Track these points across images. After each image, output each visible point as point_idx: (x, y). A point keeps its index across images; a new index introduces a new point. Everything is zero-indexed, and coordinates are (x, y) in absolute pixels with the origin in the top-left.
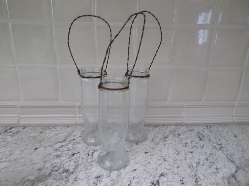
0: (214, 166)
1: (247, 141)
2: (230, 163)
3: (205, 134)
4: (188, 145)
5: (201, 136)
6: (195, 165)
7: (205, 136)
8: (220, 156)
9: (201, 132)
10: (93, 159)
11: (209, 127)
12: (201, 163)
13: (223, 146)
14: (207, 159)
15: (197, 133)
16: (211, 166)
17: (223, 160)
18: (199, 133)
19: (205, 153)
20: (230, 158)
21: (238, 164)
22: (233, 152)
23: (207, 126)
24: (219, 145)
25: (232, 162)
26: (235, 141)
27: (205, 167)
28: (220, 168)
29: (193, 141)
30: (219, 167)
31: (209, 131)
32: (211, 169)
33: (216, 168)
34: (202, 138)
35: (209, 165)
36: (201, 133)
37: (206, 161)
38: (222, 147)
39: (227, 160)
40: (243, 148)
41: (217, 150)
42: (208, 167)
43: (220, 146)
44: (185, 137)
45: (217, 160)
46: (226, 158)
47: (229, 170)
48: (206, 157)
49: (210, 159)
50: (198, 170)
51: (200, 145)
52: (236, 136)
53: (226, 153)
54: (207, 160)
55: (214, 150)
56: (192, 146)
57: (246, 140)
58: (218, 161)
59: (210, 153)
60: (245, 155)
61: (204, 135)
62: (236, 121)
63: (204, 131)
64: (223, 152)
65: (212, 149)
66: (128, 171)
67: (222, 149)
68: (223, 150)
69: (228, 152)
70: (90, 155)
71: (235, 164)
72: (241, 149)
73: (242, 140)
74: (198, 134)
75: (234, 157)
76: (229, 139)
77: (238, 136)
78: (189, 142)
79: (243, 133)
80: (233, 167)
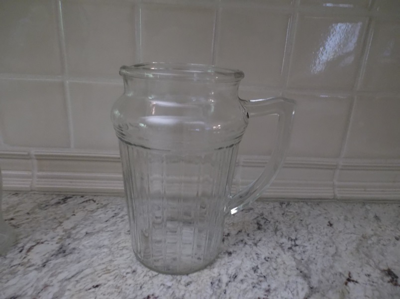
0: (264, 285)
1: (348, 236)
2: (300, 280)
3: (273, 218)
4: (229, 238)
5: (262, 222)
6: (225, 279)
7: (270, 222)
8: (284, 263)
9: (266, 214)
10: (26, 260)
11: (284, 206)
12: (240, 277)
13: (298, 242)
14: (255, 269)
15: (256, 216)
16: (258, 284)
17: (288, 272)
18: (262, 214)
19: (255, 257)
20: (303, 269)
21: (314, 282)
22: (313, 256)
23: (282, 204)
24: (292, 240)
25: (306, 277)
26: (326, 235)
27: (244, 286)
28: (275, 290)
29: (243, 231)
30: (273, 286)
31: (283, 212)
32: (256, 290)
33: (267, 288)
34: (263, 226)
35: (255, 281)
36: (264, 216)
37: (252, 272)
38: (296, 245)
39: (296, 272)
40: (337, 249)
41: (283, 250)
42: (251, 287)
43: (293, 243)
44: (230, 222)
45: (274, 272)
46: (295, 268)
47: (293, 295)
48: (254, 265)
49: (262, 270)
50: (228, 292)
51: (254, 239)
52: (331, 225)
53: (299, 258)
54: (255, 271)
55: (279, 250)
56: (236, 239)
57: (348, 233)
58: (277, 274)
59: (267, 255)
60: (336, 265)
61: (269, 219)
62: (339, 196)
63: (273, 211)
64: (293, 256)
65: (274, 249)
66: (82, 287)
67: (294, 248)
68: (294, 251)
69: (304, 256)
70: (24, 251)
71: (309, 283)
72: (332, 250)
73: (340, 232)
74: (258, 217)
75: (312, 267)
76: (314, 230)
77: (335, 226)
78: (233, 233)
79: (346, 219)
80: (303, 289)
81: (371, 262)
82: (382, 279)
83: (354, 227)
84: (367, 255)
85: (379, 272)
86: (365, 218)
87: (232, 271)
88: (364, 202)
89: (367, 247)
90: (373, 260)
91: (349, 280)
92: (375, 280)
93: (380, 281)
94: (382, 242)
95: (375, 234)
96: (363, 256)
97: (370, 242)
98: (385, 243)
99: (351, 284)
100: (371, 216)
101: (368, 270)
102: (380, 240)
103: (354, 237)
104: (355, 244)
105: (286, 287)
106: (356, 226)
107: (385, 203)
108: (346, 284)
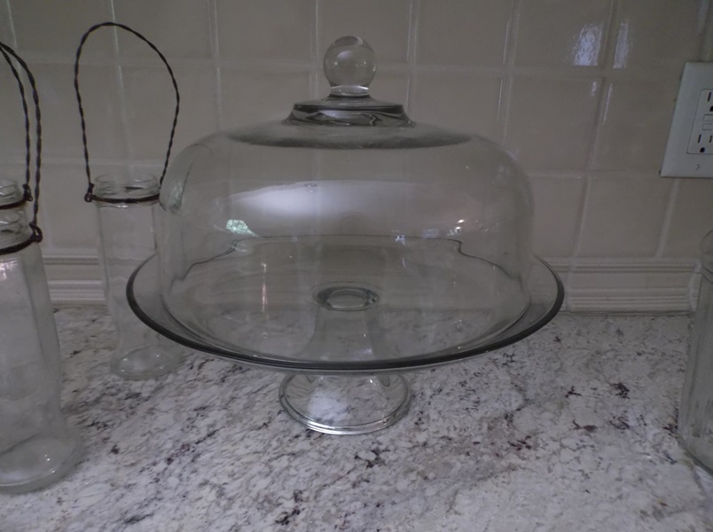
0: (473, 398)
1: (578, 351)
2: (514, 393)
6: (429, 392)
8: (497, 378)
12: (446, 390)
13: (514, 358)
14: (463, 384)
16: (466, 396)
17: (501, 386)
19: (463, 373)
20: (519, 383)
21: (530, 394)
22: (532, 371)
24: (508, 356)
25: (521, 390)
26: (551, 350)
27: (451, 398)
28: (485, 401)
30: (482, 399)
32: (463, 402)
33: (477, 400)
35: (463, 394)
37: (460, 386)
38: (512, 361)
39: (510, 386)
40: (562, 364)
41: (497, 366)
42: (458, 399)
43: (509, 359)
45: (485, 386)
46: (509, 383)
47: (505, 406)
48: (462, 380)
49: (470, 385)
50: (432, 403)
52: (558, 340)
53: (515, 373)
54: (463, 385)
55: (491, 366)
57: (579, 349)
58: (488, 388)
59: (477, 371)
60: (558, 379)
64: (508, 371)
65: (486, 365)
67: (510, 364)
68: (509, 367)
69: (521, 372)
71: (524, 395)
72: (556, 366)
73: (569, 347)
75: (530, 382)
76: (537, 346)
77: (563, 341)
79: (579, 334)
80: (517, 401)
81: (601, 376)
82: (610, 392)
83: (588, 342)
84: (597, 370)
85: (608, 385)
86: (604, 332)
87: (436, 385)
88: (607, 314)
89: (599, 363)
90: (604, 376)
91: (570, 393)
92: (602, 393)
93: (608, 394)
94: (619, 357)
95: (612, 350)
96: (592, 371)
97: (604, 357)
98: (623, 358)
99: (571, 397)
100: (613, 329)
101: (595, 383)
102: (617, 355)
103: (586, 352)
104: (584, 360)
105: (498, 399)
106: (591, 341)
107: (635, 316)
108: (567, 396)
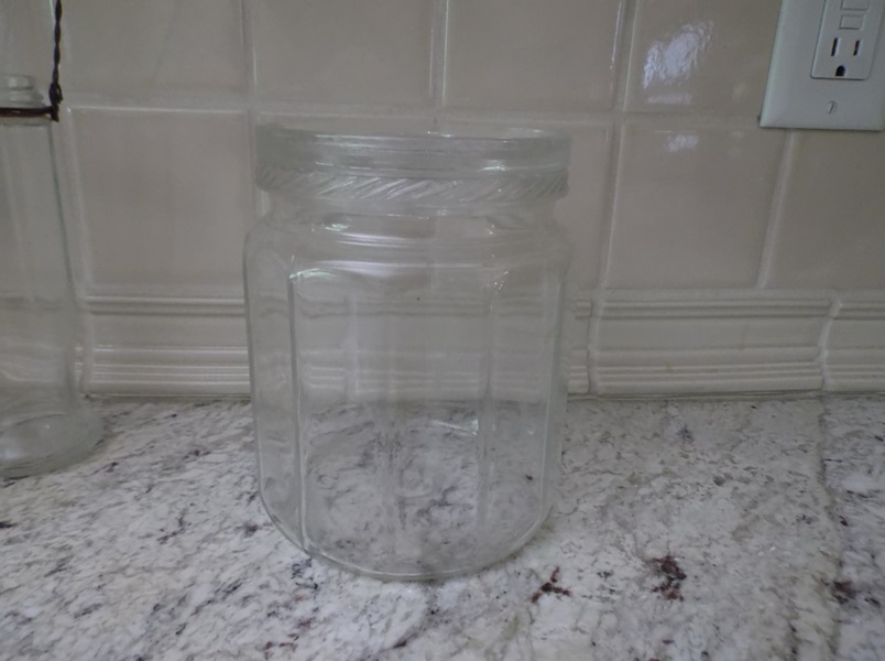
2: (411, 593)
28: (326, 621)
57: (596, 472)
80: (407, 616)
81: (629, 541)
82: (640, 582)
83: (619, 457)
84: (622, 524)
85: (639, 563)
86: (656, 435)
88: (666, 399)
89: (631, 505)
90: (635, 538)
91: (547, 588)
92: (620, 586)
93: (635, 587)
94: (676, 491)
95: (665, 473)
96: (612, 525)
97: (644, 491)
98: (683, 493)
99: (547, 600)
100: (674, 429)
101: (611, 559)
102: (672, 486)
103: (609, 478)
104: (601, 499)
105: (364, 611)
106: (624, 455)
107: (719, 401)
108: (535, 598)
